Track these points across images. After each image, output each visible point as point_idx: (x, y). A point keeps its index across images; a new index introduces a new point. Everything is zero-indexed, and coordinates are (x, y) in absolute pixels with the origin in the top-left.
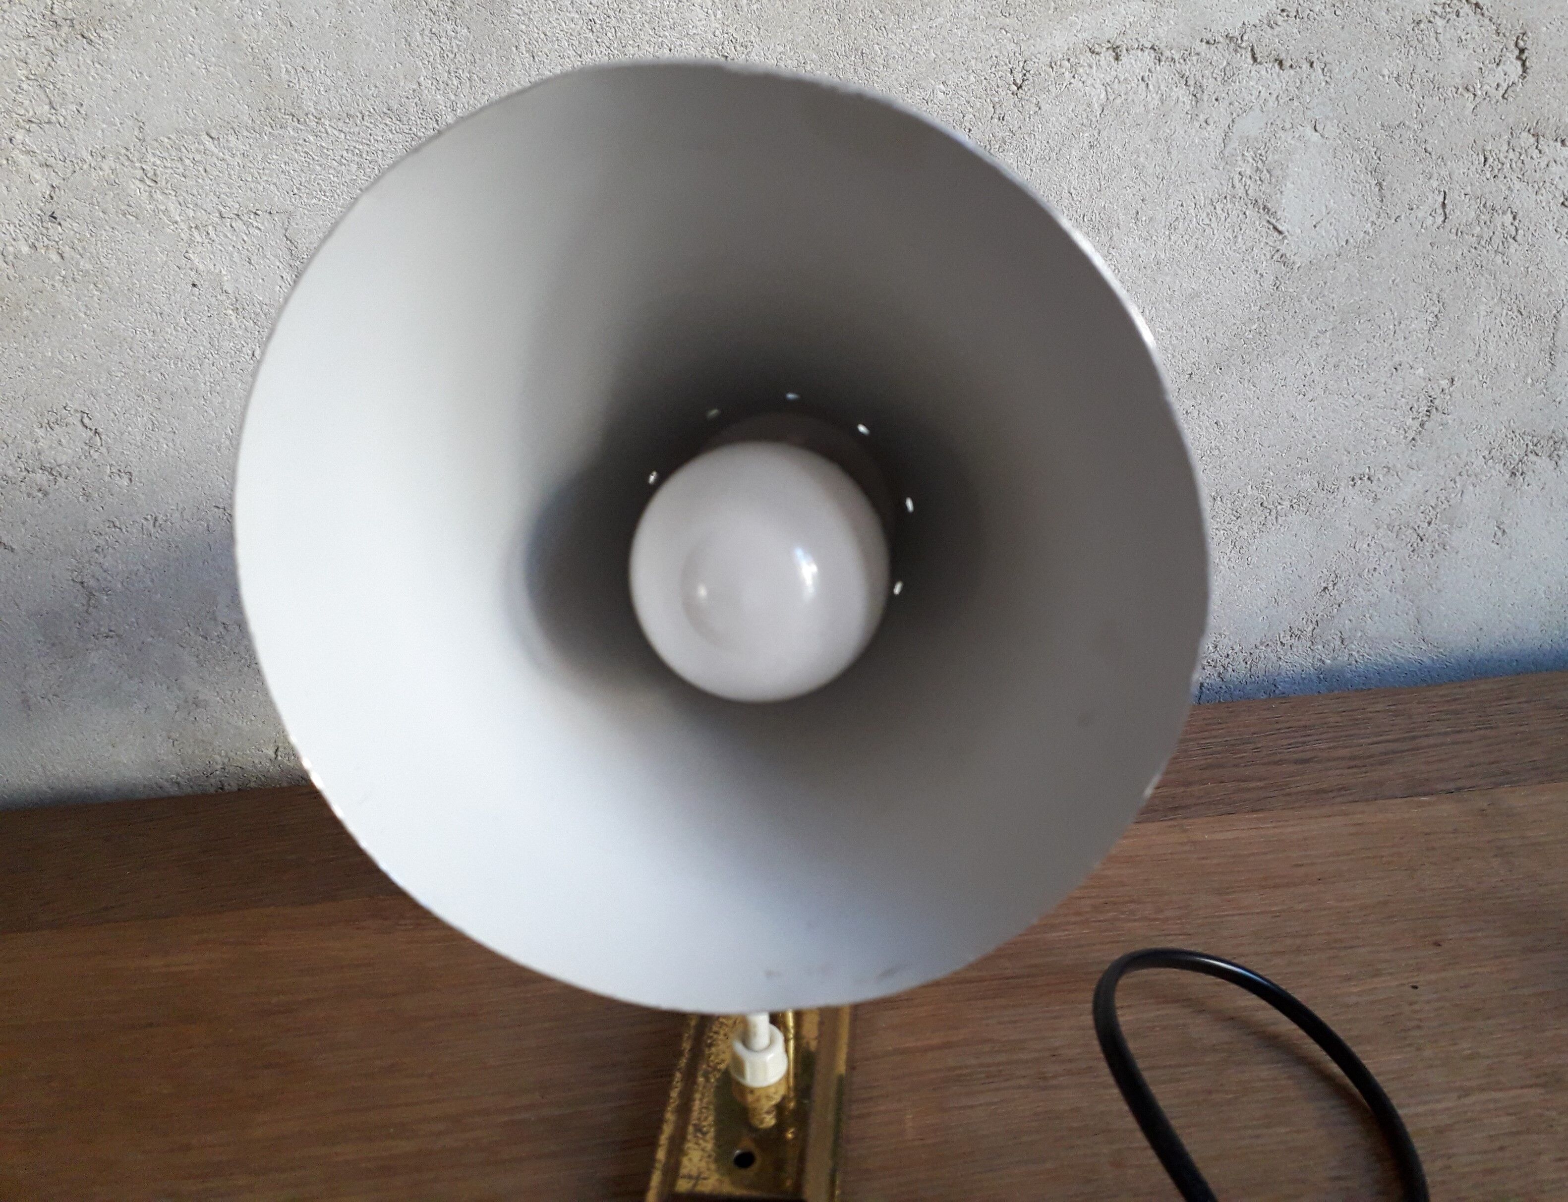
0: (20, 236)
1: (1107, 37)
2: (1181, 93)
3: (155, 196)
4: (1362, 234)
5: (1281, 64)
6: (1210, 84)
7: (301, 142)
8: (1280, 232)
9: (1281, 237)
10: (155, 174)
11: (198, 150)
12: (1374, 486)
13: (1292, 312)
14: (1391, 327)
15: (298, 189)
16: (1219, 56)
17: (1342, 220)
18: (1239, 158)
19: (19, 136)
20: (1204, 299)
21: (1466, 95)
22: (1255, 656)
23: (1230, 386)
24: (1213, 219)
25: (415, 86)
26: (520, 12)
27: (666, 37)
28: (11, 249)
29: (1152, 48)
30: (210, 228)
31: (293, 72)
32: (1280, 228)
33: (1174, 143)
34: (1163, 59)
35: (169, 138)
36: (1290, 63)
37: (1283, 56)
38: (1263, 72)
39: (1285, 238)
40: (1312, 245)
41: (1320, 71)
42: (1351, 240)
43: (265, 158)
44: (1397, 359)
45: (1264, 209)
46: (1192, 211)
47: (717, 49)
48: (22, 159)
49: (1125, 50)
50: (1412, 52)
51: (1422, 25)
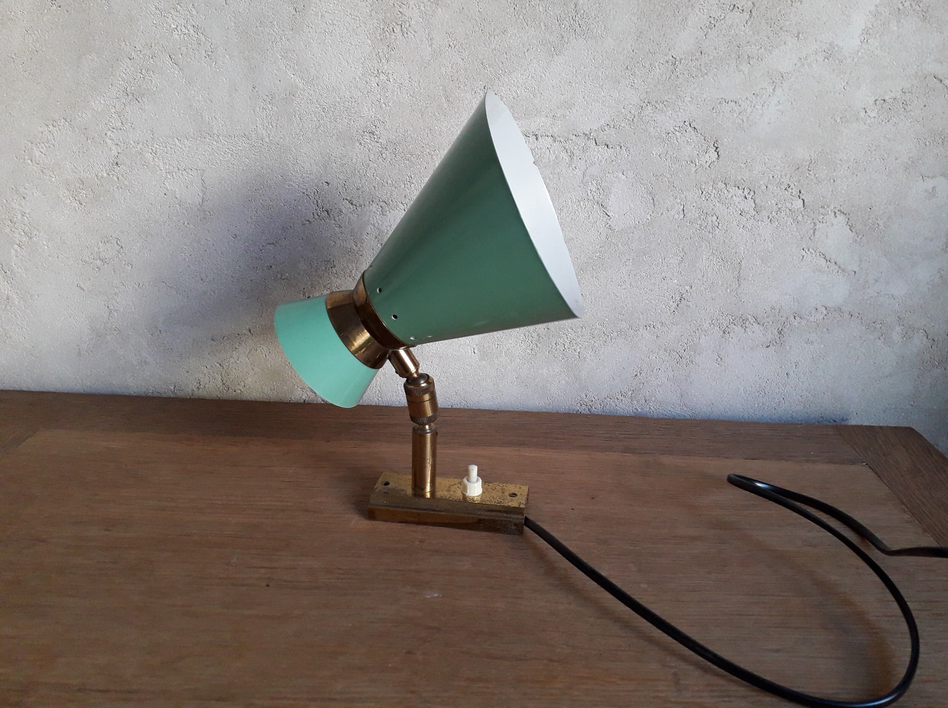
0: (104, 170)
1: (532, 131)
2: (564, 155)
3: (155, 159)
4: (646, 219)
5: (607, 146)
6: (577, 152)
7: (211, 144)
8: (609, 216)
9: (609, 218)
10: (156, 151)
11: (173, 144)
12: (656, 331)
13: (614, 250)
14: (661, 260)
15: (208, 161)
16: (581, 141)
17: (636, 213)
18: (590, 183)
19: (109, 133)
20: (575, 241)
21: (692, 165)
22: (605, 402)
23: (587, 279)
24: (579, 208)
25: (255, 127)
26: (297, 103)
27: (352, 116)
28: (100, 174)
29: (552, 136)
30: (174, 173)
31: (210, 118)
32: (608, 214)
33: (561, 175)
34: (556, 141)
35: (163, 139)
36: (611, 146)
37: (608, 143)
38: (600, 149)
39: (611, 218)
40: (623, 222)
41: (625, 150)
42: (641, 222)
43: (197, 149)
44: (663, 274)
45: (602, 205)
46: (570, 204)
47: (372, 123)
48: (109, 141)
49: (540, 136)
50: (666, 145)
51: (670, 135)
